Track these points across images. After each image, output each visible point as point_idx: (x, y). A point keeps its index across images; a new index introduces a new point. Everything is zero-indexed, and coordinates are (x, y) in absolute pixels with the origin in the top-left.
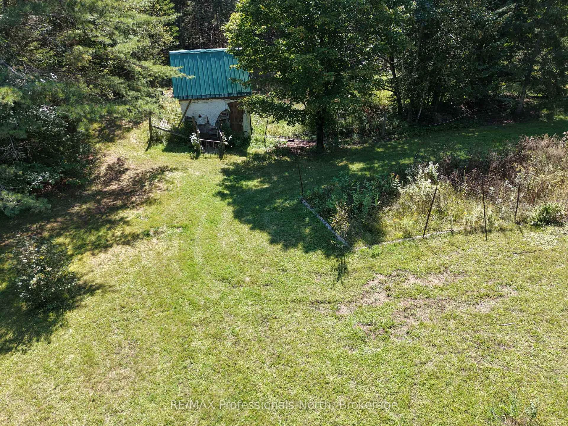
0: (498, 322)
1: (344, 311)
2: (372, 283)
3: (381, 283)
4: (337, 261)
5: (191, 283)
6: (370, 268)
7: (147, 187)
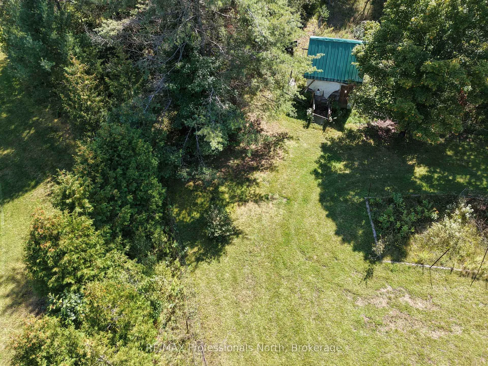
0: (437, 347)
1: (360, 303)
2: (383, 290)
3: (388, 292)
4: (369, 265)
5: (285, 247)
6: (387, 279)
7: (272, 153)
